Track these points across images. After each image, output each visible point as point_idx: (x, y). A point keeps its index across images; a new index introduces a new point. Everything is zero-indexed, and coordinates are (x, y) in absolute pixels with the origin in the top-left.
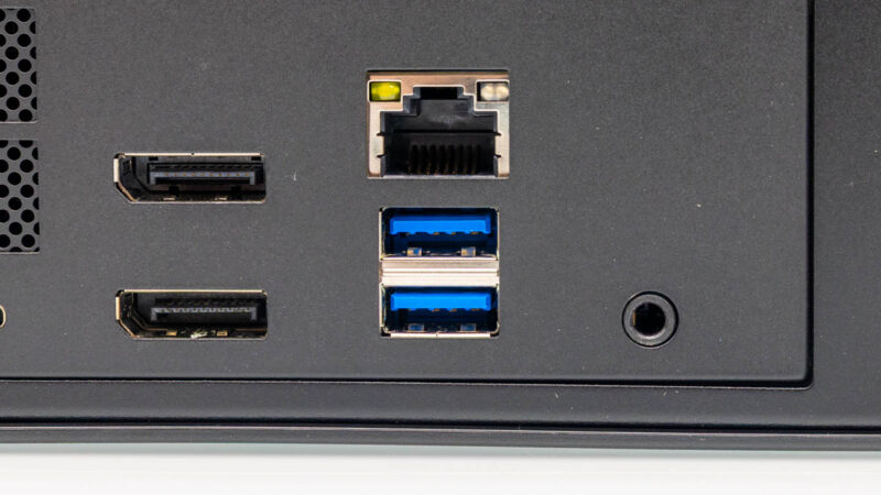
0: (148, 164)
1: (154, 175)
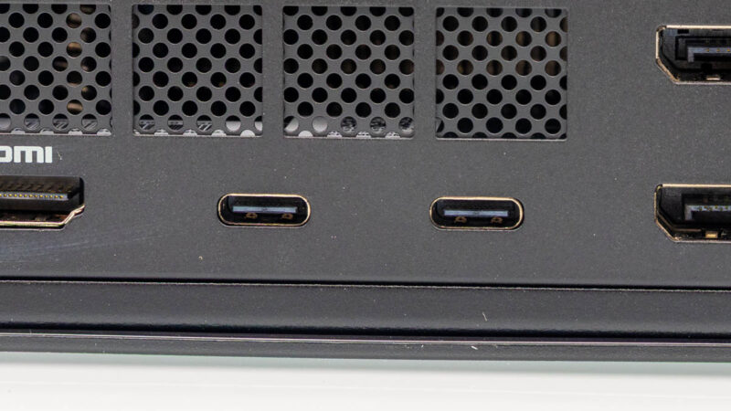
0: (677, 38)
1: (693, 51)
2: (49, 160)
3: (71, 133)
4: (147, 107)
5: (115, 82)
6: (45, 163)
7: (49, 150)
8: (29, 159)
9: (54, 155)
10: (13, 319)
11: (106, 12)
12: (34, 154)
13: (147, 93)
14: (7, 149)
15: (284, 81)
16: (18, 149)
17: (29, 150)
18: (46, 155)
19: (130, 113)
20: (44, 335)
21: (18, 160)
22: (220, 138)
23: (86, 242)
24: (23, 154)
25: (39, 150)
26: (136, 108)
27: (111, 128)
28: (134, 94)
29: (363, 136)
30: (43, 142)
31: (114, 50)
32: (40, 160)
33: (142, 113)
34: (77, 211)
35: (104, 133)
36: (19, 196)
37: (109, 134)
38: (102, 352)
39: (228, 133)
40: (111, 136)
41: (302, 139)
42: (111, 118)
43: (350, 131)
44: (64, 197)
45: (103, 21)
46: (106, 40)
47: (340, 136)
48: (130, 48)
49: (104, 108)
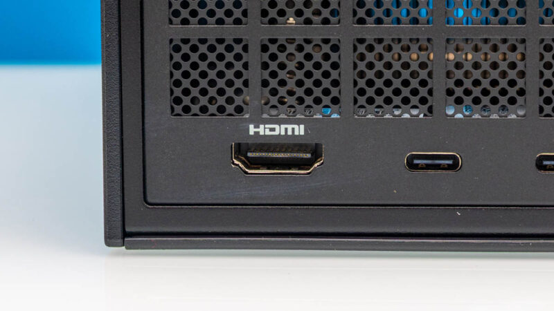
2: (302, 133)
3: (315, 117)
4: (362, 100)
5: (342, 85)
6: (300, 136)
7: (302, 127)
8: (290, 133)
9: (305, 130)
10: (280, 230)
11: (337, 43)
12: (293, 129)
13: (362, 92)
14: (277, 127)
15: (446, 84)
16: (283, 127)
17: (290, 127)
18: (300, 130)
19: (352, 104)
20: (299, 239)
21: (283, 133)
22: (407, 119)
23: (325, 182)
24: (286, 129)
25: (296, 127)
26: (356, 101)
27: (340, 113)
28: (354, 93)
29: (495, 116)
30: (298, 122)
31: (342, 66)
32: (296, 133)
33: (358, 104)
34: (318, 164)
35: (335, 116)
36: (281, 155)
37: (339, 117)
38: (334, 250)
39: (412, 116)
40: (340, 118)
41: (457, 119)
42: (340, 107)
43: (486, 114)
44: (309, 156)
45: (335, 48)
46: (337, 60)
47: (480, 117)
48: (352, 65)
49: (335, 101)
